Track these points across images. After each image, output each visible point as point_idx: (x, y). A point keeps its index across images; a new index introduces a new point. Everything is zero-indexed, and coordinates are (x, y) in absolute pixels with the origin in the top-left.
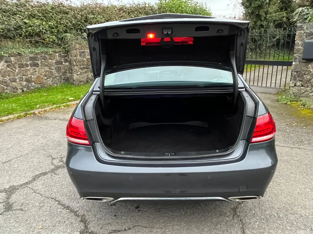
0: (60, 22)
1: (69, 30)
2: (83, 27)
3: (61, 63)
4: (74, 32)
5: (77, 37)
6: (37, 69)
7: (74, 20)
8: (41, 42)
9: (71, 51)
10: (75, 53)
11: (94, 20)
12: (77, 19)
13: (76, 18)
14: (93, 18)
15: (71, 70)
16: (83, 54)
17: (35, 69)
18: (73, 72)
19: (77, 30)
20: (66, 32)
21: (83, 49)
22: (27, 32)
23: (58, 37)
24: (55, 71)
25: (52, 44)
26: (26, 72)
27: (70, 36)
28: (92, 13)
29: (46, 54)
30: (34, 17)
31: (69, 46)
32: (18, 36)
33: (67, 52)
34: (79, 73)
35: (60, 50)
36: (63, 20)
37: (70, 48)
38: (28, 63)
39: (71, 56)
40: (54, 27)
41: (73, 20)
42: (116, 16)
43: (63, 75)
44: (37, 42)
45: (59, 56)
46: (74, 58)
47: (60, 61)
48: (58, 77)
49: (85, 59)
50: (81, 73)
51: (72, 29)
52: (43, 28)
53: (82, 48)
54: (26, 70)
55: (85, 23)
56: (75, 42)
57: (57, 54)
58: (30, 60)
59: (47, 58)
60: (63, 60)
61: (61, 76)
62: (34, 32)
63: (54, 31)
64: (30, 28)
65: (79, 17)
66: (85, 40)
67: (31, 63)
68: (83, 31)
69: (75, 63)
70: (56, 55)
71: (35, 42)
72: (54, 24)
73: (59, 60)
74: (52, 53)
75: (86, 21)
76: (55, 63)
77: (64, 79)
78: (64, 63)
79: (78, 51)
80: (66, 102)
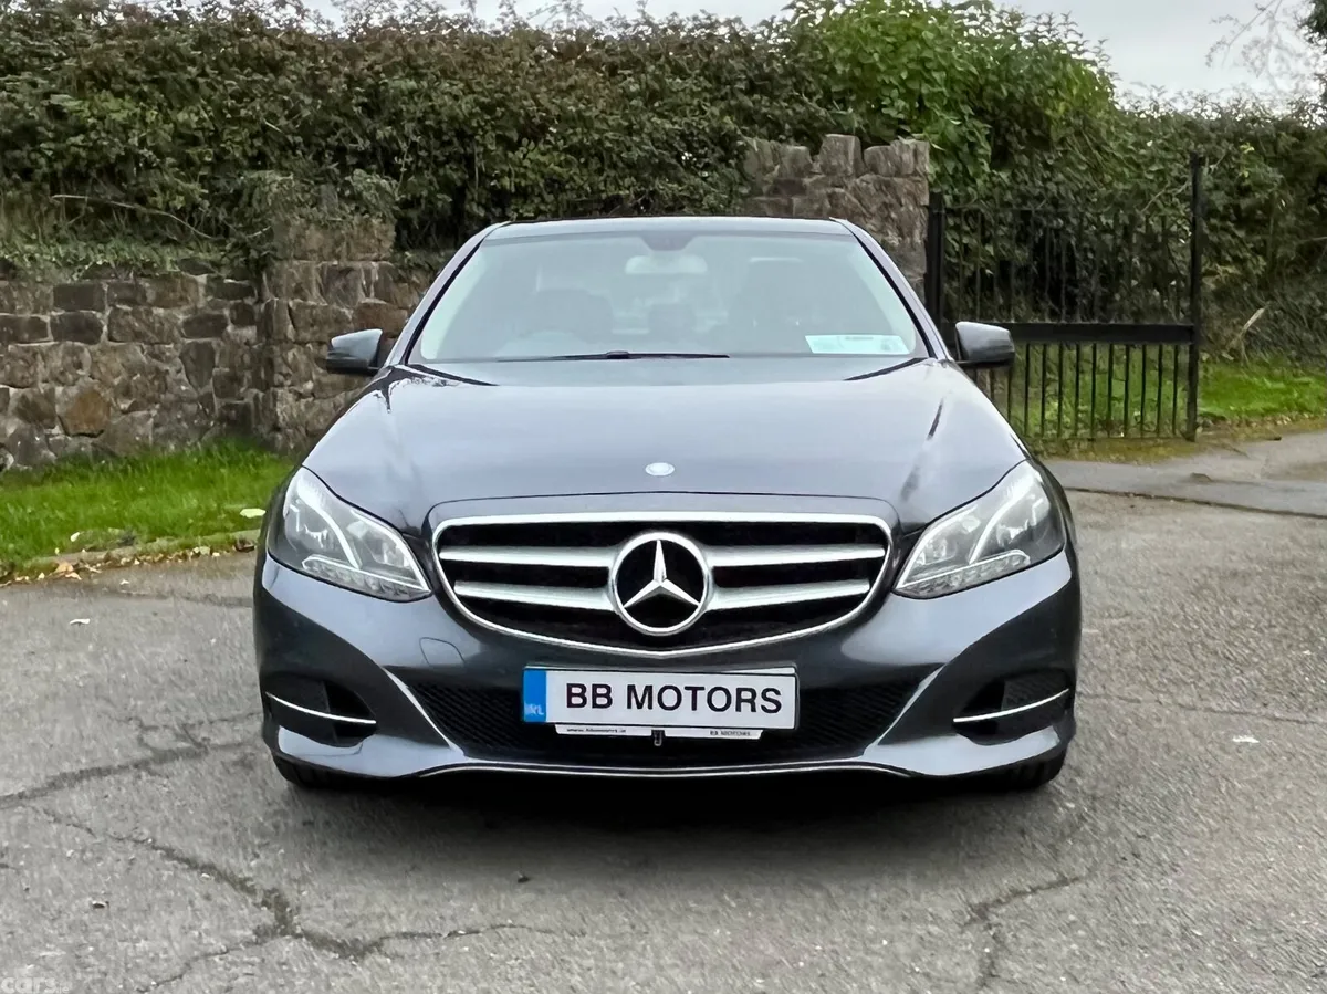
0: (234, 111)
1: (277, 153)
2: (355, 141)
3: (216, 326)
4: (304, 162)
5: (319, 191)
6: (86, 351)
7: (308, 100)
8: (122, 210)
9: (277, 264)
10: (297, 276)
11: (416, 104)
12: (322, 98)
13: (318, 91)
14: (412, 93)
15: (264, 368)
16: (339, 284)
17: (75, 352)
18: (278, 378)
19: (319, 157)
20: (259, 161)
21: (344, 253)
22: (59, 155)
23: (218, 190)
24: (179, 371)
25: (182, 227)
26: (30, 364)
27: (281, 184)
28: (407, 70)
29: (142, 275)
30: (103, 86)
31: (270, 235)
32: (16, 176)
33: (256, 268)
34: (309, 385)
35: (215, 256)
36: (253, 100)
37: (274, 249)
38: (46, 319)
39: (276, 290)
40: (200, 134)
41: (302, 102)
42: (540, 85)
43: (221, 395)
44: (104, 211)
45: (208, 289)
46: (291, 304)
47: (209, 318)
48: (192, 401)
49: (347, 311)
50: (319, 386)
51: (294, 147)
52: (142, 142)
53: (337, 250)
54: (28, 356)
55: (366, 121)
56: (301, 216)
57: (202, 279)
58: (58, 304)
59: (145, 298)
60: (226, 312)
61: (206, 400)
62: (96, 156)
63: (201, 156)
64: (79, 139)
65: (337, 86)
66: (357, 209)
67: (60, 317)
68: (350, 160)
69: (291, 326)
70: (195, 282)
71: (91, 209)
72: (202, 120)
73: (209, 311)
74: (178, 270)
75: (370, 110)
76: (187, 323)
77: (222, 419)
78: (230, 328)
79: (314, 266)
80: (225, 530)
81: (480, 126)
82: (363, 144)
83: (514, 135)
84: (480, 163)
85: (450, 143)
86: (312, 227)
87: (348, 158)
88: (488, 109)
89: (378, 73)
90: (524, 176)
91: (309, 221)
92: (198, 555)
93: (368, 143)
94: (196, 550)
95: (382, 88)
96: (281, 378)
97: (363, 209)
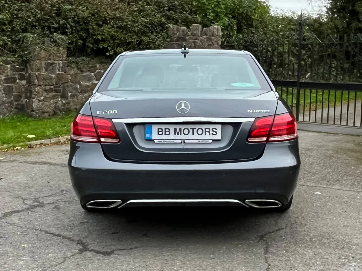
1: (30, 28)
2: (54, 24)
3: (13, 80)
4: (39, 30)
5: (44, 40)
7: (39, 12)
9: (32, 62)
10: (38, 65)
11: (71, 13)
12: (43, 11)
13: (42, 9)
14: (70, 10)
15: (29, 93)
16: (51, 68)
18: (33, 96)
19: (43, 29)
20: (25, 31)
21: (52, 58)
23: (13, 39)
24: (3, 94)
25: (2, 50)
27: (33, 38)
28: (68, 2)
31: (30, 53)
33: (25, 63)
34: (42, 98)
35: (13, 59)
36: (22, 11)
37: (31, 57)
39: (32, 70)
40: (6, 22)
41: (37, 12)
42: (108, 7)
43: (16, 101)
45: (11, 69)
46: (36, 73)
47: (12, 78)
48: (7, 103)
49: (53, 76)
50: (45, 98)
51: (35, 26)
53: (50, 57)
55: (57, 18)
56: (39, 47)
57: (9, 66)
60: (17, 76)
61: (11, 103)
63: (7, 28)
65: (48, 7)
66: (55, 45)
68: (52, 30)
69: (36, 80)
70: (7, 67)
72: (7, 17)
73: (11, 76)
74: (2, 63)
75: (58, 15)
76: (5, 79)
77: (16, 108)
78: (17, 81)
79: (43, 62)
80: (24, 142)
81: (91, 20)
82: (56, 25)
83: (101, 23)
84: (91, 31)
85: (82, 25)
86: (42, 50)
87: (51, 29)
88: (93, 15)
89: (59, 3)
90: (104, 35)
91: (41, 49)
92: (17, 149)
93: (57, 25)
94: (17, 148)
95: (61, 8)
96: (34, 96)
97: (57, 45)
